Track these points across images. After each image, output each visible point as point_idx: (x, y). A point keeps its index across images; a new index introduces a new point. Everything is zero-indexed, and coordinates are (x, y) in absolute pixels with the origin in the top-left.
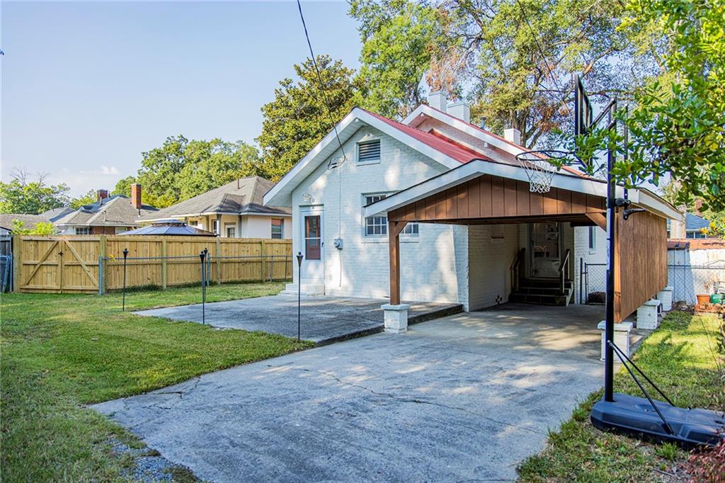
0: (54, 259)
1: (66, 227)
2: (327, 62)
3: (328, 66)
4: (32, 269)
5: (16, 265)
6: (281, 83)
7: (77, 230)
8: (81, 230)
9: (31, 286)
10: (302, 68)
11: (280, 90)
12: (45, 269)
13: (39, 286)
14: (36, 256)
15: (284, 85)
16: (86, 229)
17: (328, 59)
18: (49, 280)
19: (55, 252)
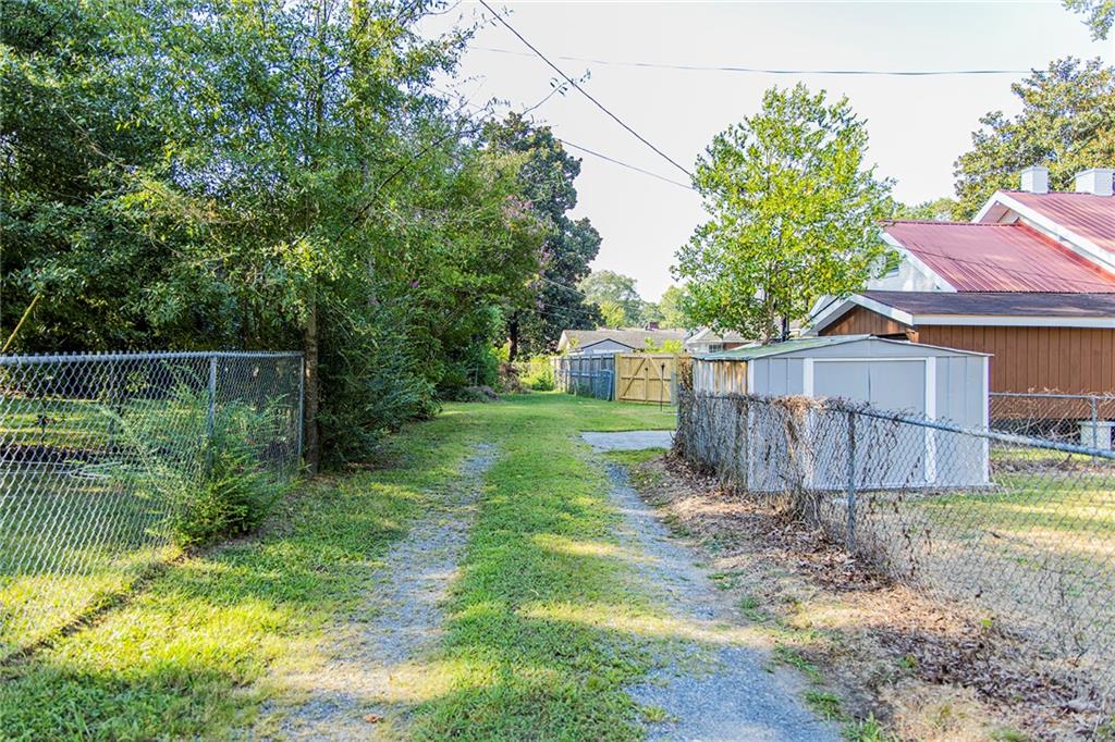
0: (641, 374)
1: (699, 344)
2: (1069, 68)
3: (1072, 74)
4: (627, 382)
5: (616, 378)
6: (982, 120)
7: (711, 347)
8: (715, 347)
9: (627, 397)
10: (1025, 86)
11: (981, 131)
12: (636, 382)
13: (632, 398)
14: (630, 371)
15: (988, 123)
16: (719, 347)
17: (1072, 62)
18: (638, 392)
19: (643, 368)
